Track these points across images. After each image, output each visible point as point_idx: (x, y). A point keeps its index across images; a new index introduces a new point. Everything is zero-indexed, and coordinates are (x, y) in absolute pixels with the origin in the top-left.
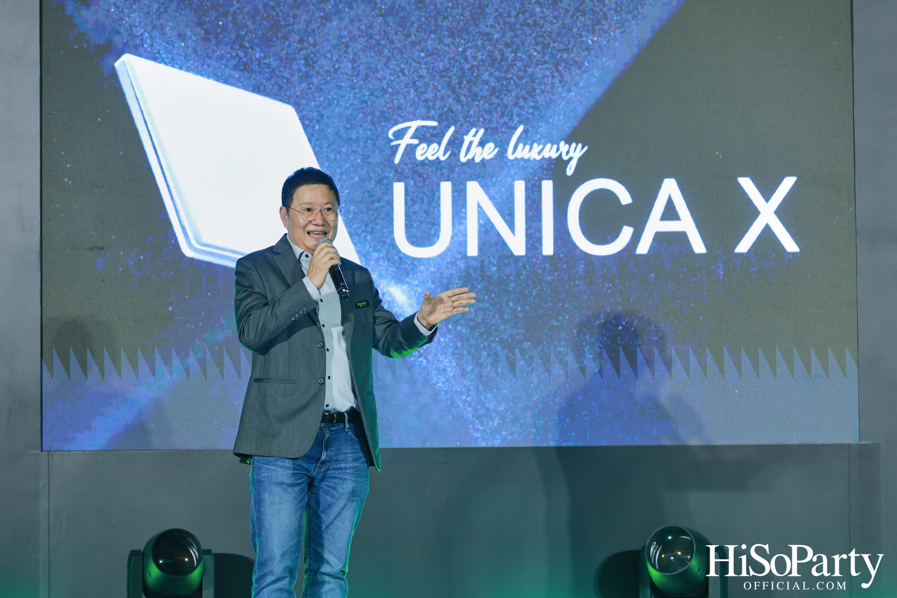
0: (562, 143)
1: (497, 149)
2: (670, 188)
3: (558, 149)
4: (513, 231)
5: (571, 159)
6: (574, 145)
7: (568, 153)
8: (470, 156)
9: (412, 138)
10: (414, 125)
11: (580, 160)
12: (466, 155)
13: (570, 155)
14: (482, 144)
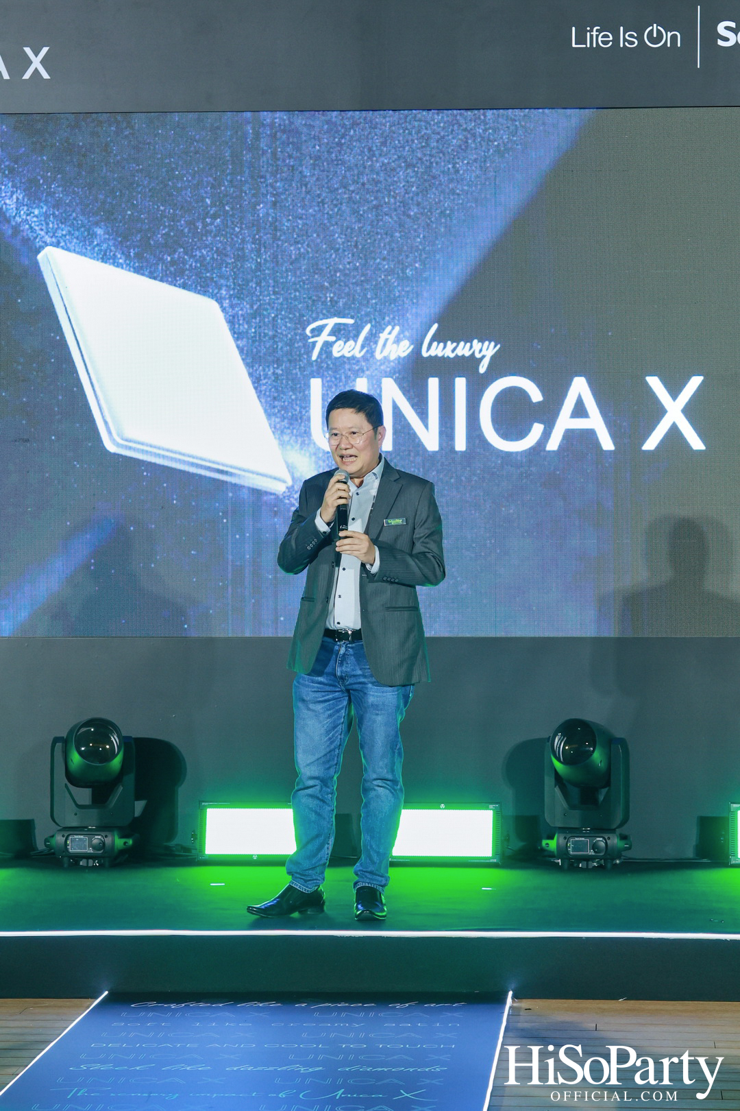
0: (475, 341)
1: (412, 347)
2: (580, 387)
3: (471, 347)
4: (426, 426)
5: (484, 357)
6: (487, 343)
7: (481, 351)
8: (385, 353)
9: (329, 335)
10: (331, 322)
11: (493, 358)
12: (382, 352)
13: (483, 353)
14: (398, 341)
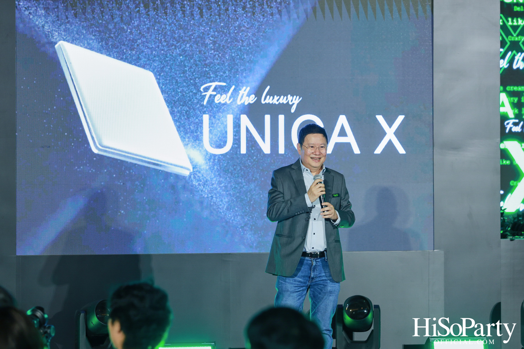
0: (289, 96)
1: (256, 98)
2: (342, 121)
3: (287, 99)
4: (264, 141)
5: (293, 104)
6: (295, 97)
7: (292, 101)
8: (242, 102)
9: (213, 91)
10: (214, 84)
11: (298, 104)
12: (240, 100)
14: (249, 95)
